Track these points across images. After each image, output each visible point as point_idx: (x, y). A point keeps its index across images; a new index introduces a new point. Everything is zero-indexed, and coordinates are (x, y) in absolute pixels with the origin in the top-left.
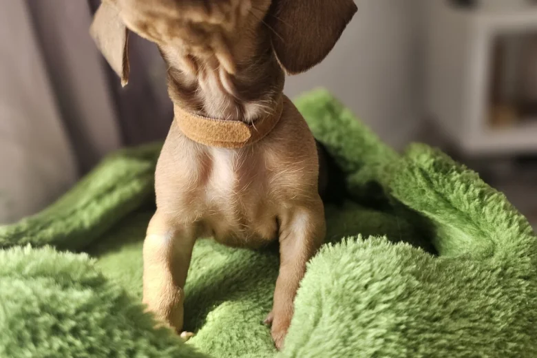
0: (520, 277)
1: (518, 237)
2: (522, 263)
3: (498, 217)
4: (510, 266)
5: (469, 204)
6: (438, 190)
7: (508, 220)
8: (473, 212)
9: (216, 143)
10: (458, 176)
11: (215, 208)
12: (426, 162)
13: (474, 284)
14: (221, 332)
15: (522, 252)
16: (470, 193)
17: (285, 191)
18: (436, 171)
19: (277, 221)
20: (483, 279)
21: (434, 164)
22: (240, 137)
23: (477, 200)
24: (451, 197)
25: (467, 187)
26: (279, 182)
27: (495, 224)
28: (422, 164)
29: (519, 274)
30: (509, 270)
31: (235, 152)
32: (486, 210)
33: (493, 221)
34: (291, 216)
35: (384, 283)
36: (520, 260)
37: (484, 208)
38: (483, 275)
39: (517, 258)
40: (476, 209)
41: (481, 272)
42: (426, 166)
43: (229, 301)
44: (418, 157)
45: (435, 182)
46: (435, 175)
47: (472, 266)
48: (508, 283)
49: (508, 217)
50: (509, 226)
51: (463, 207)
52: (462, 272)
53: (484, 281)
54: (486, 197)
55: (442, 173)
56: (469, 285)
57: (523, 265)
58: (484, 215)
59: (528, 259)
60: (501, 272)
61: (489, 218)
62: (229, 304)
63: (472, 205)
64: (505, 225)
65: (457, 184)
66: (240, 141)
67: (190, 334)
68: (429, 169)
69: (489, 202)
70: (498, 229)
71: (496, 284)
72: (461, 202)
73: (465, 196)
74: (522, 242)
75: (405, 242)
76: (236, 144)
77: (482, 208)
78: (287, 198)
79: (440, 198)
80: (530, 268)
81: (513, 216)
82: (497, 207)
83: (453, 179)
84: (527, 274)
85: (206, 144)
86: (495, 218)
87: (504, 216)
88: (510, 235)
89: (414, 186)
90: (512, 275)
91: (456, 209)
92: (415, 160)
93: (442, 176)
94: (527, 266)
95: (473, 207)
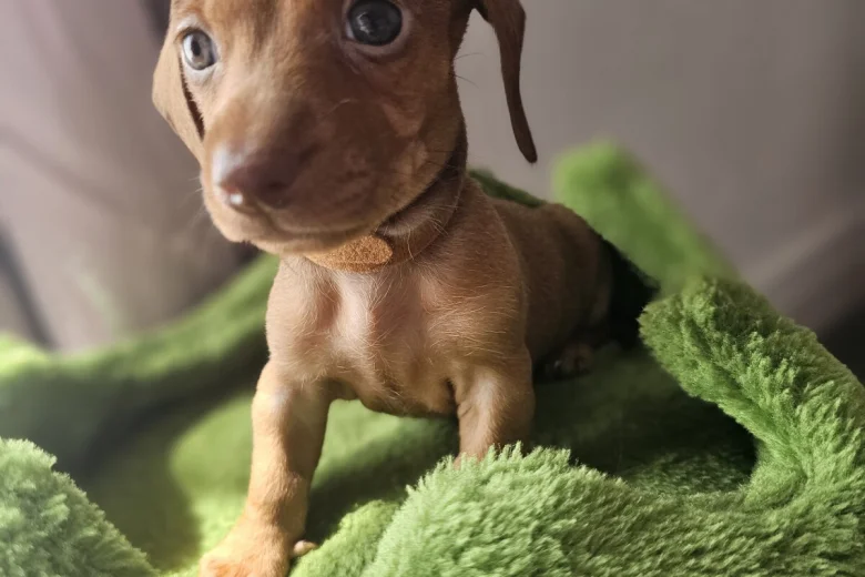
0: (822, 555)
1: (849, 473)
2: (838, 527)
3: (821, 429)
4: (808, 531)
5: (772, 396)
6: (720, 364)
7: (839, 439)
8: (778, 412)
9: (343, 266)
10: (761, 340)
11: (346, 363)
12: (701, 310)
13: (706, 561)
14: (351, 551)
15: (843, 506)
16: (779, 376)
17: (455, 343)
18: (718, 329)
19: (449, 386)
20: (731, 553)
21: (716, 316)
22: (375, 257)
23: (787, 391)
24: (742, 379)
25: (776, 364)
26: (445, 328)
27: (814, 442)
28: (695, 312)
29: (822, 548)
30: (803, 540)
31: (373, 279)
32: (803, 411)
33: (810, 435)
34: (470, 381)
35: (492, 548)
36: (833, 521)
37: (799, 407)
38: (735, 544)
39: (828, 516)
40: (783, 406)
41: (731, 538)
42: (700, 318)
43: (380, 501)
44: (692, 300)
45: (714, 349)
46: (716, 335)
47: (717, 526)
48: (788, 565)
49: (840, 430)
50: (837, 450)
51: (762, 400)
52: (689, 535)
53: (731, 559)
54: (808, 386)
55: (731, 333)
56: (692, 562)
57: (837, 531)
58: (797, 420)
59: (855, 521)
60: (780, 542)
61: (805, 428)
62: (379, 505)
63: (776, 400)
64: (830, 446)
65: (755, 356)
66: (377, 262)
67: (310, 545)
68: (706, 322)
69: (812, 397)
70: (816, 452)
71: (757, 565)
72: (759, 390)
73: (767, 380)
74: (853, 485)
75: (590, 466)
76: (372, 267)
77: (795, 407)
78: (459, 354)
79: (722, 379)
80: (853, 539)
81: (852, 429)
82: (824, 409)
83: (751, 345)
84: (842, 548)
85: (329, 267)
86: (815, 430)
87: (831, 427)
88: (832, 467)
89: (679, 352)
90: (807, 549)
91: (750, 401)
92: (686, 305)
93: (729, 338)
94: (846, 533)
95: (778, 404)
